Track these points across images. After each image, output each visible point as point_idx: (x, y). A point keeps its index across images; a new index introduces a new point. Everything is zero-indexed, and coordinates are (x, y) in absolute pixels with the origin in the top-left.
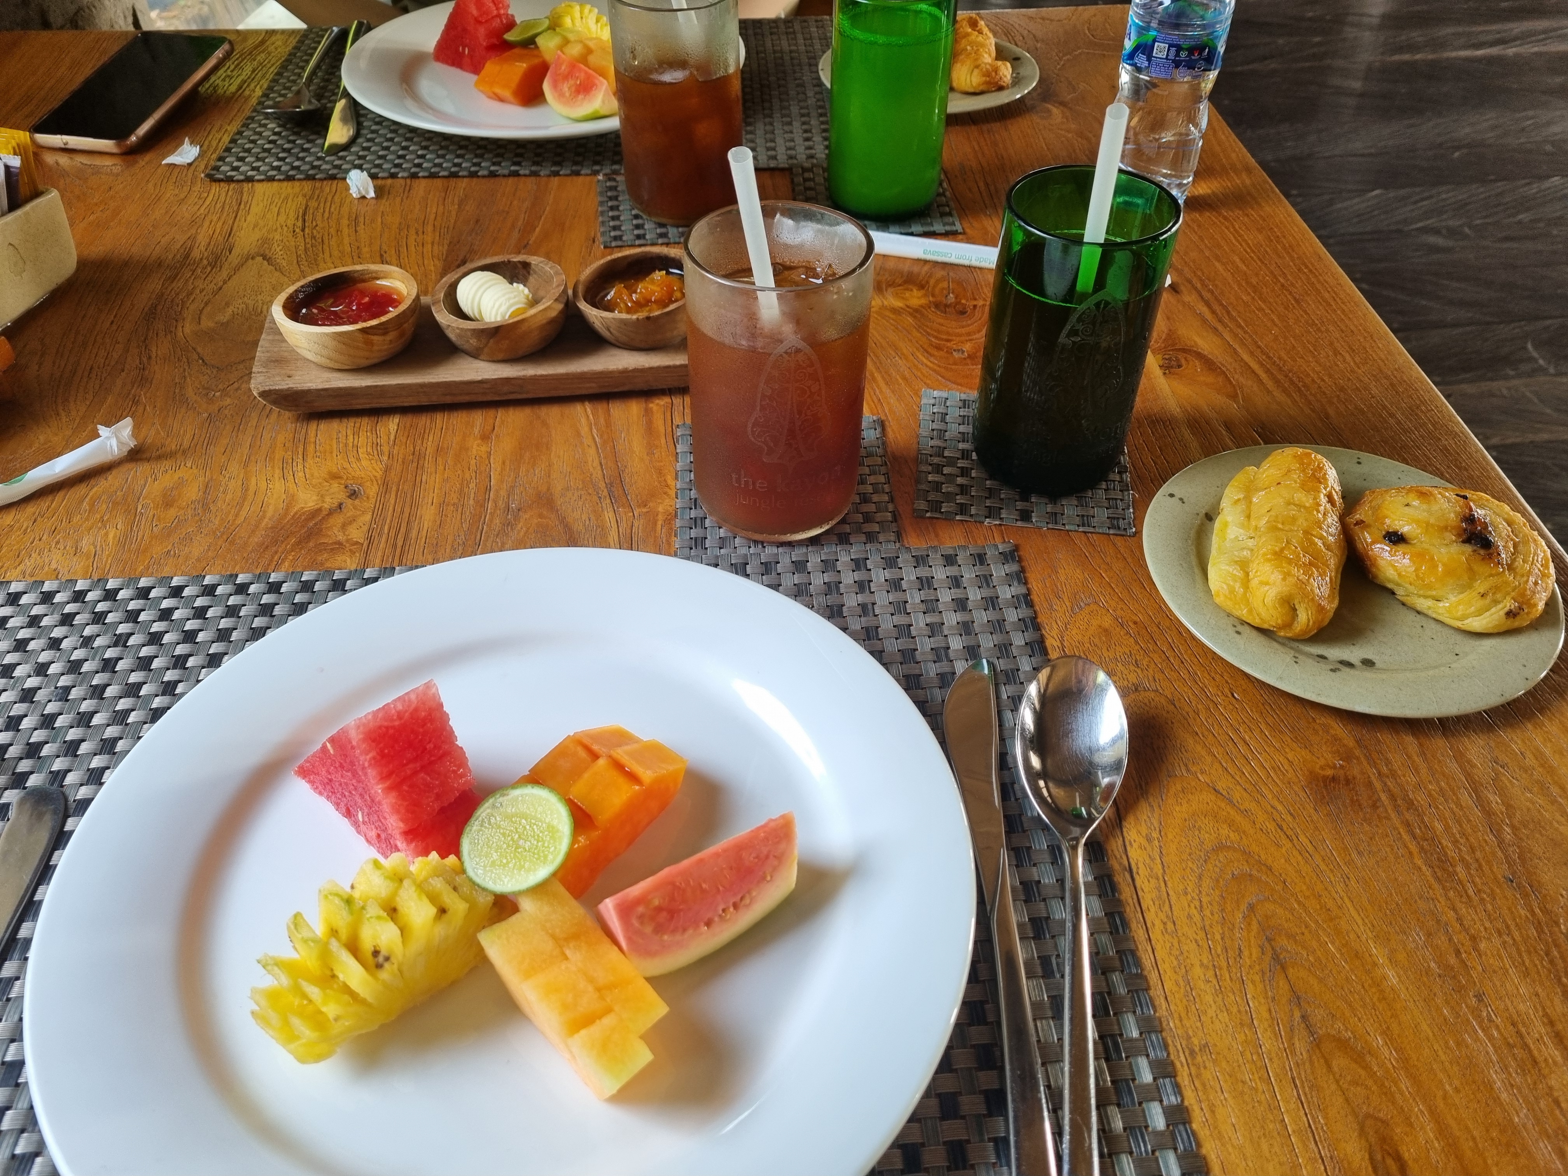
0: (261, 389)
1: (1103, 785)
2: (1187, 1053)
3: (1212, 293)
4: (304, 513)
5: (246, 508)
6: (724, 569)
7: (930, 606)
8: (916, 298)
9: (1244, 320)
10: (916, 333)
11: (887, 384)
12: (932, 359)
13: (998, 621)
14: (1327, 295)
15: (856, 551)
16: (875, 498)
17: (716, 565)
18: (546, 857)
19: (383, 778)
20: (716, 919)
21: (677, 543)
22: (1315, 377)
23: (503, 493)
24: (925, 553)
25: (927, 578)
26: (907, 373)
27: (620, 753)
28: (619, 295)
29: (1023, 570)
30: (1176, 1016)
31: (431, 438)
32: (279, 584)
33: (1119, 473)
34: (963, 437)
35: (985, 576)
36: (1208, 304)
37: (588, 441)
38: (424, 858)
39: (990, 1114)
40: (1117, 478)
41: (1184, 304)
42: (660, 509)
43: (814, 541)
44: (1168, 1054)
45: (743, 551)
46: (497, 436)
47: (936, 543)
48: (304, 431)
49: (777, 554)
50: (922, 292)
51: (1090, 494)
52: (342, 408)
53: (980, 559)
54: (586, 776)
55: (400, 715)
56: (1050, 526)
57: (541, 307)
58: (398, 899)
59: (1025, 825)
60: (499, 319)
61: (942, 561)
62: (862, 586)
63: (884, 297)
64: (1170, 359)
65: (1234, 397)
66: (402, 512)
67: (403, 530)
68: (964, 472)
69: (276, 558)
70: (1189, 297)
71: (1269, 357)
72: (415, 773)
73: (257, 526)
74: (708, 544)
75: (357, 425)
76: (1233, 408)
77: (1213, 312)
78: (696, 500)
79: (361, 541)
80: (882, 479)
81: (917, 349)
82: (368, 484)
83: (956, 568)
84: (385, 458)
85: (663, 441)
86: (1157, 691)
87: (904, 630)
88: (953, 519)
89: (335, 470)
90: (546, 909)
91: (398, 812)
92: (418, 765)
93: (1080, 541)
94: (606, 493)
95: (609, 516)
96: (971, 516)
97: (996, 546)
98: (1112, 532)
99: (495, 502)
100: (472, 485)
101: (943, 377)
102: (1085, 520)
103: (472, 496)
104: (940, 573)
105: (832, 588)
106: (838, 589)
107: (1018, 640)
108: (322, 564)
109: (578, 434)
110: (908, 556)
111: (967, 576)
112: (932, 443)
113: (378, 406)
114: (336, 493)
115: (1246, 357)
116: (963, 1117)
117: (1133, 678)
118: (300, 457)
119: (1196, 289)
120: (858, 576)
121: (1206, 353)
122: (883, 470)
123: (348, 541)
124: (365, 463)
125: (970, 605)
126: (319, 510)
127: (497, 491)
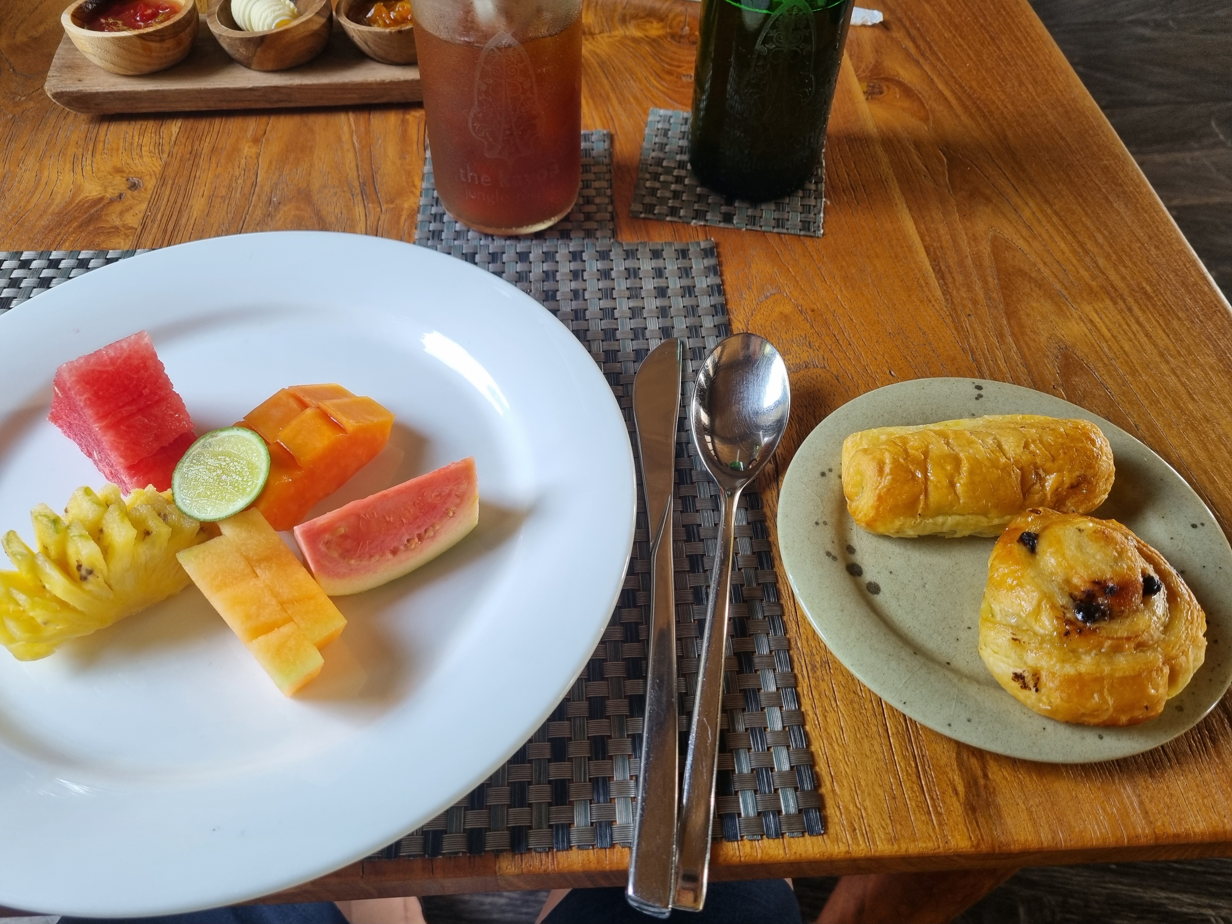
0: (54, 91)
1: (763, 443)
2: (809, 669)
3: (918, 30)
4: (87, 201)
5: (37, 195)
6: (455, 256)
7: (634, 293)
8: (655, 30)
9: (944, 54)
10: (651, 60)
11: (620, 103)
12: (663, 83)
13: (692, 307)
14: (1019, 34)
15: (573, 246)
16: (598, 200)
17: (449, 254)
18: (244, 489)
19: (101, 417)
20: (402, 548)
21: (417, 235)
22: (1000, 104)
23: (267, 189)
24: (635, 247)
25: (634, 269)
26: (639, 95)
27: (328, 405)
28: (378, 13)
29: (720, 264)
30: (804, 637)
31: (208, 140)
32: (58, 261)
33: (816, 183)
34: (682, 151)
35: (685, 269)
36: (913, 40)
37: (347, 146)
38: (140, 490)
39: (632, 715)
40: (813, 187)
41: (893, 39)
42: (406, 205)
43: (539, 236)
44: (792, 669)
45: (475, 242)
46: (267, 140)
47: (646, 240)
48: (95, 131)
49: (504, 246)
50: (661, 24)
51: (787, 201)
52: (129, 111)
53: (683, 254)
54: (294, 423)
55: (113, 361)
56: (749, 227)
57: (303, 19)
58: (104, 522)
59: (694, 478)
60: (266, 29)
61: (649, 255)
62: (576, 275)
63: (627, 28)
64: (873, 87)
65: (926, 120)
66: (175, 202)
67: (174, 217)
68: (679, 180)
69: (59, 238)
70: (898, 34)
71: (961, 87)
72: (132, 415)
73: (45, 212)
74: (444, 236)
75: (144, 127)
76: (924, 130)
77: (917, 47)
78: (437, 199)
79: (136, 226)
80: (605, 184)
81: (651, 74)
82: (148, 178)
83: (661, 261)
84: (165, 156)
85: (415, 147)
86: (825, 367)
87: (608, 313)
88: (664, 220)
89: (119, 165)
90: (244, 535)
91: (117, 449)
92: (134, 408)
93: (773, 241)
94: (358, 190)
95: (359, 210)
96: (680, 217)
97: (698, 244)
98: (802, 233)
99: (259, 196)
100: (240, 181)
101: (671, 98)
102: (779, 223)
103: (239, 189)
104: (646, 265)
105: (549, 276)
106: (554, 276)
107: (708, 322)
108: (98, 245)
109: (339, 139)
110: (620, 250)
111: (669, 267)
112: (653, 154)
113: (162, 110)
114: (119, 184)
115: (941, 86)
116: (608, 717)
117: (805, 356)
118: (90, 153)
119: (904, 26)
120: (573, 266)
121: (906, 82)
122: (608, 176)
123: (124, 226)
124: (147, 160)
125: (670, 292)
126: (102, 199)
127: (262, 186)
